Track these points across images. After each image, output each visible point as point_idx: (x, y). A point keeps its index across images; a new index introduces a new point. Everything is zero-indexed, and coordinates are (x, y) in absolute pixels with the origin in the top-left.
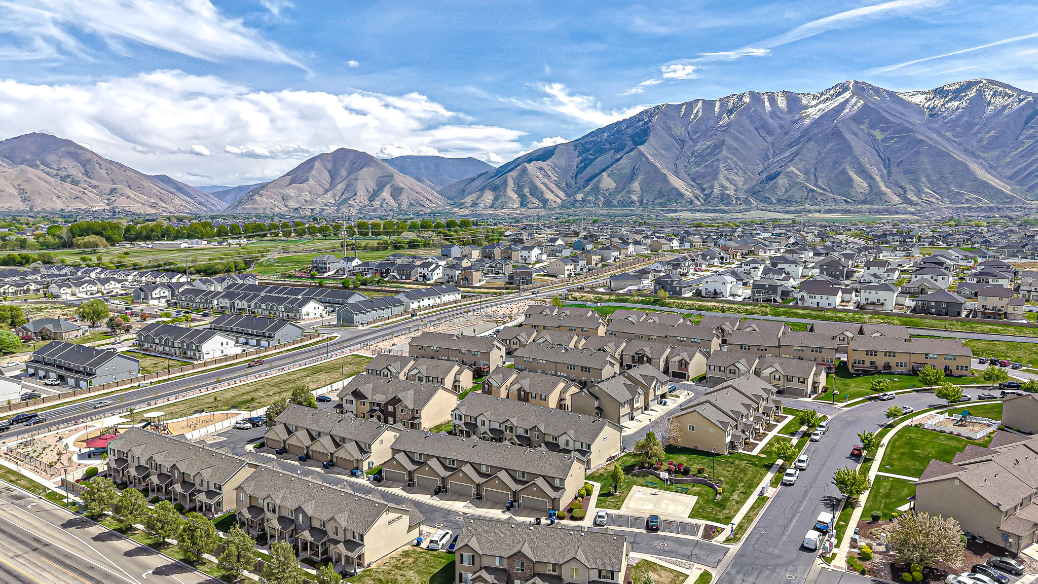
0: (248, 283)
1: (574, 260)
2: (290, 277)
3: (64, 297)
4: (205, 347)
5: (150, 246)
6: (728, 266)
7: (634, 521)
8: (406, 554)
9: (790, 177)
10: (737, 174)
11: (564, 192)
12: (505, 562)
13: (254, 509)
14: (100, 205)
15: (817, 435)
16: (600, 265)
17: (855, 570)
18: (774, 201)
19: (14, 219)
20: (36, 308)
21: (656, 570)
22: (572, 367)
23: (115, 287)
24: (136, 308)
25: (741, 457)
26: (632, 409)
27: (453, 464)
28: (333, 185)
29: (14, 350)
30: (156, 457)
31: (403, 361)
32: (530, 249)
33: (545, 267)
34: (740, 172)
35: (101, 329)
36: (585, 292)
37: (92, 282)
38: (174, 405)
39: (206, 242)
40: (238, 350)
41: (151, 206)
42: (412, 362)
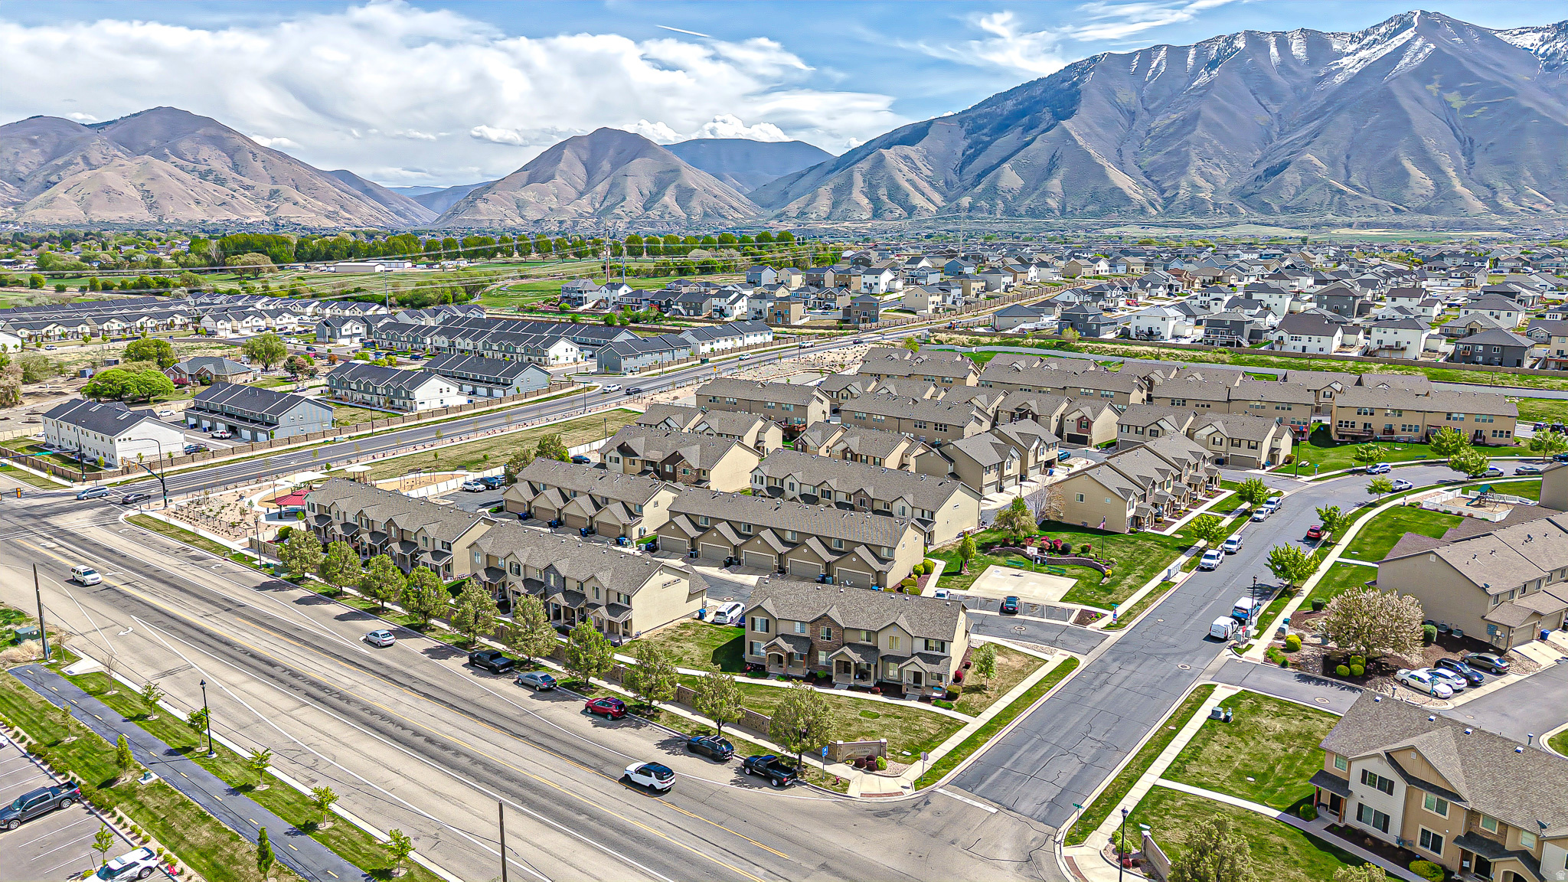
0: (473, 316)
1: (944, 288)
2: (531, 310)
3: (222, 334)
4: (419, 394)
5: (333, 269)
6: (1178, 298)
7: (986, 603)
8: (685, 626)
9: (1306, 171)
10: (1218, 165)
11: (941, 193)
12: (808, 628)
13: (493, 571)
14: (256, 216)
15: (1262, 512)
16: (982, 296)
17: (1274, 662)
18: (1276, 208)
19: (138, 234)
20: (187, 348)
21: (1005, 653)
22: (921, 425)
23: (289, 322)
24: (321, 349)
25: (1147, 537)
26: (1001, 476)
27: (749, 530)
28: (590, 184)
29: (164, 397)
30: (366, 511)
31: (687, 412)
32: (879, 272)
33: (899, 299)
34: (1223, 163)
35: (276, 373)
36: (956, 333)
37: (259, 314)
38: (381, 463)
39: (410, 265)
40: (463, 400)
41: (328, 217)
42: (699, 416)
